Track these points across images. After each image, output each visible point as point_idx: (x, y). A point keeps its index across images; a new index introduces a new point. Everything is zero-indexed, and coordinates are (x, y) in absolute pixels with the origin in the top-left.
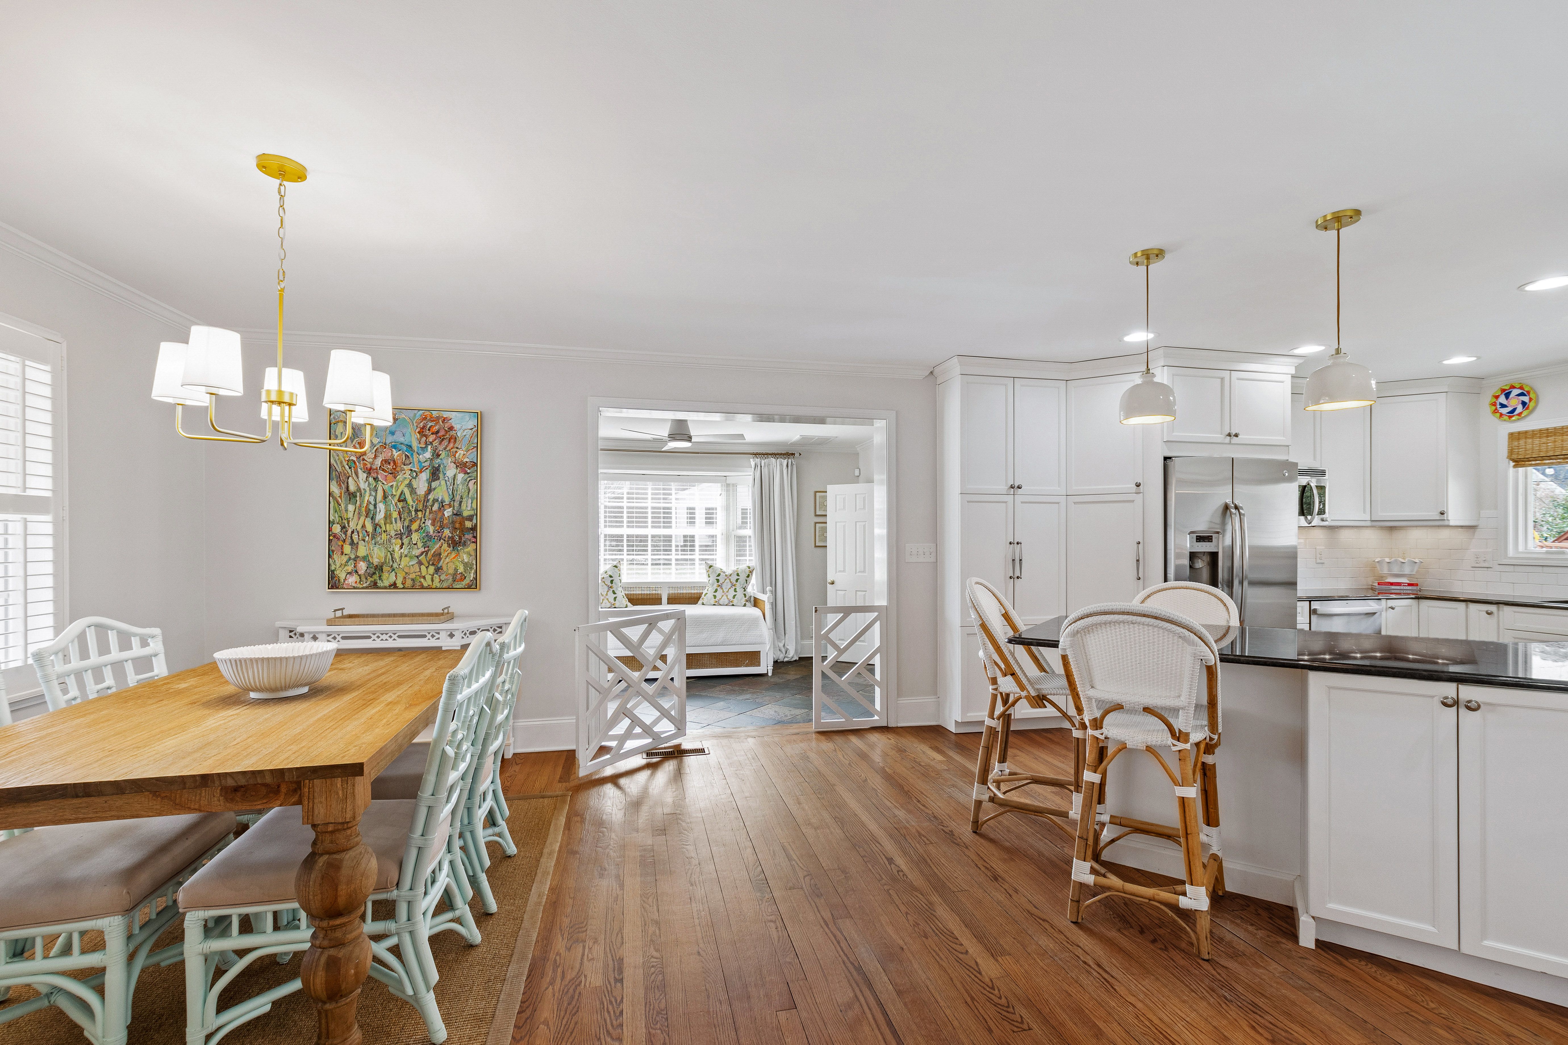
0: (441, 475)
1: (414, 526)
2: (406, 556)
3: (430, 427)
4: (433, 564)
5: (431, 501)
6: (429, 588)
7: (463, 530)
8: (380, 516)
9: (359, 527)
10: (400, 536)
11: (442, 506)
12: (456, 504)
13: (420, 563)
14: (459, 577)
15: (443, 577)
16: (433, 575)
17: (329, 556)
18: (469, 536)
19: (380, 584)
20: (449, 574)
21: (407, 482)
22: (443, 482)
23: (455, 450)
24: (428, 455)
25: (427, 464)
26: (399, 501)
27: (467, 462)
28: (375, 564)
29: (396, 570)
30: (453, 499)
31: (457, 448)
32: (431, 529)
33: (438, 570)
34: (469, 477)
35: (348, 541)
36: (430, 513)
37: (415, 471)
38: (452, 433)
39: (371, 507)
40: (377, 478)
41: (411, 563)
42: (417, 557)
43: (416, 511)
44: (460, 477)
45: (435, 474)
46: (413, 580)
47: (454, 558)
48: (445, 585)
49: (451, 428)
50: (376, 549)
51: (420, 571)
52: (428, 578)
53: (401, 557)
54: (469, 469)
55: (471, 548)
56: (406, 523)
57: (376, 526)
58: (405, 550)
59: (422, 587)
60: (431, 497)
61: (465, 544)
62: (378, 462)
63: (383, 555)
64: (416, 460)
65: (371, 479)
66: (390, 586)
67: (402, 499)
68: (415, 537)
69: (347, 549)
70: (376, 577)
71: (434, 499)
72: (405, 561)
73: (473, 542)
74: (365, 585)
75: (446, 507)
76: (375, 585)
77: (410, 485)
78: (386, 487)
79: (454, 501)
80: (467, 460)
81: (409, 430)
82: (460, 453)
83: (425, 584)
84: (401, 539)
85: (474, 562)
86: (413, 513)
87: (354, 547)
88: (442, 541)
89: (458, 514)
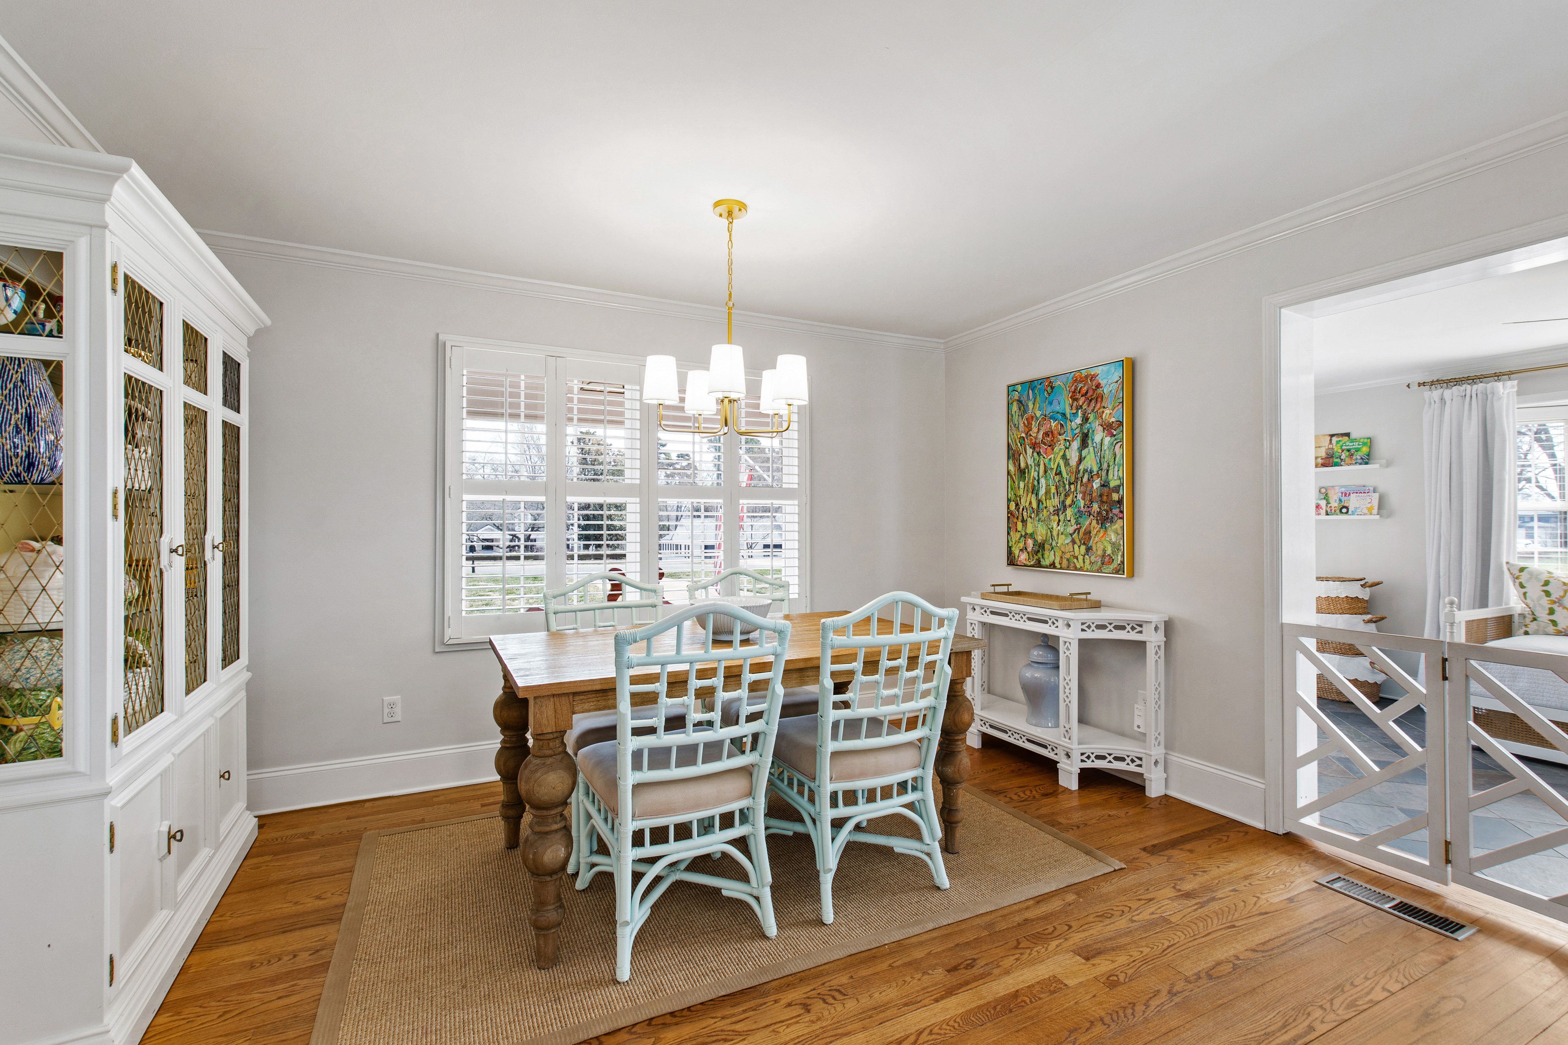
0: (1090, 442)
1: (1068, 502)
2: (1062, 534)
3: (1080, 389)
4: (1084, 544)
5: (1081, 471)
6: (1081, 569)
8: (1042, 492)
9: (1027, 504)
10: (1057, 512)
11: (1091, 477)
12: (1104, 473)
13: (1074, 542)
14: (1107, 559)
15: (1093, 559)
16: (1084, 556)
17: (1008, 533)
19: (1043, 563)
20: (1099, 556)
21: (1061, 453)
22: (1091, 449)
23: (1102, 410)
24: (1079, 421)
25: (1078, 431)
26: (1056, 474)
27: (1113, 422)
28: (1039, 541)
29: (1055, 548)
30: (1101, 468)
31: (1104, 407)
32: (1082, 504)
33: (1089, 549)
34: (1116, 439)
35: (1020, 518)
36: (1081, 486)
37: (1068, 440)
38: (1099, 391)
39: (1036, 483)
40: (1040, 452)
41: (1067, 542)
42: (1071, 535)
43: (1070, 484)
44: (1107, 440)
45: (1085, 441)
46: (1068, 560)
47: (1102, 537)
48: (1095, 567)
49: (1098, 386)
50: (1039, 526)
51: (1074, 551)
52: (1081, 558)
53: (1058, 535)
54: (1115, 430)
55: (1118, 525)
56: (1062, 498)
57: (1039, 502)
58: (1061, 528)
59: (1076, 569)
60: (1081, 467)
61: (1112, 521)
62: (1040, 436)
63: (1044, 532)
64: (1069, 427)
65: (1035, 454)
66: (1050, 565)
67: (1059, 473)
68: (1069, 512)
69: (1020, 525)
70: (1040, 555)
71: (1084, 470)
72: (1061, 540)
73: (1120, 518)
74: (1032, 563)
75: (1095, 477)
76: (1038, 564)
77: (1064, 457)
78: (1046, 461)
79: (1102, 470)
80: (1113, 420)
81: (1063, 397)
82: (1107, 413)
83: (1078, 566)
84: (1058, 515)
85: (1121, 543)
86: (1067, 486)
87: (1024, 524)
88: (1091, 517)
89: (1105, 485)
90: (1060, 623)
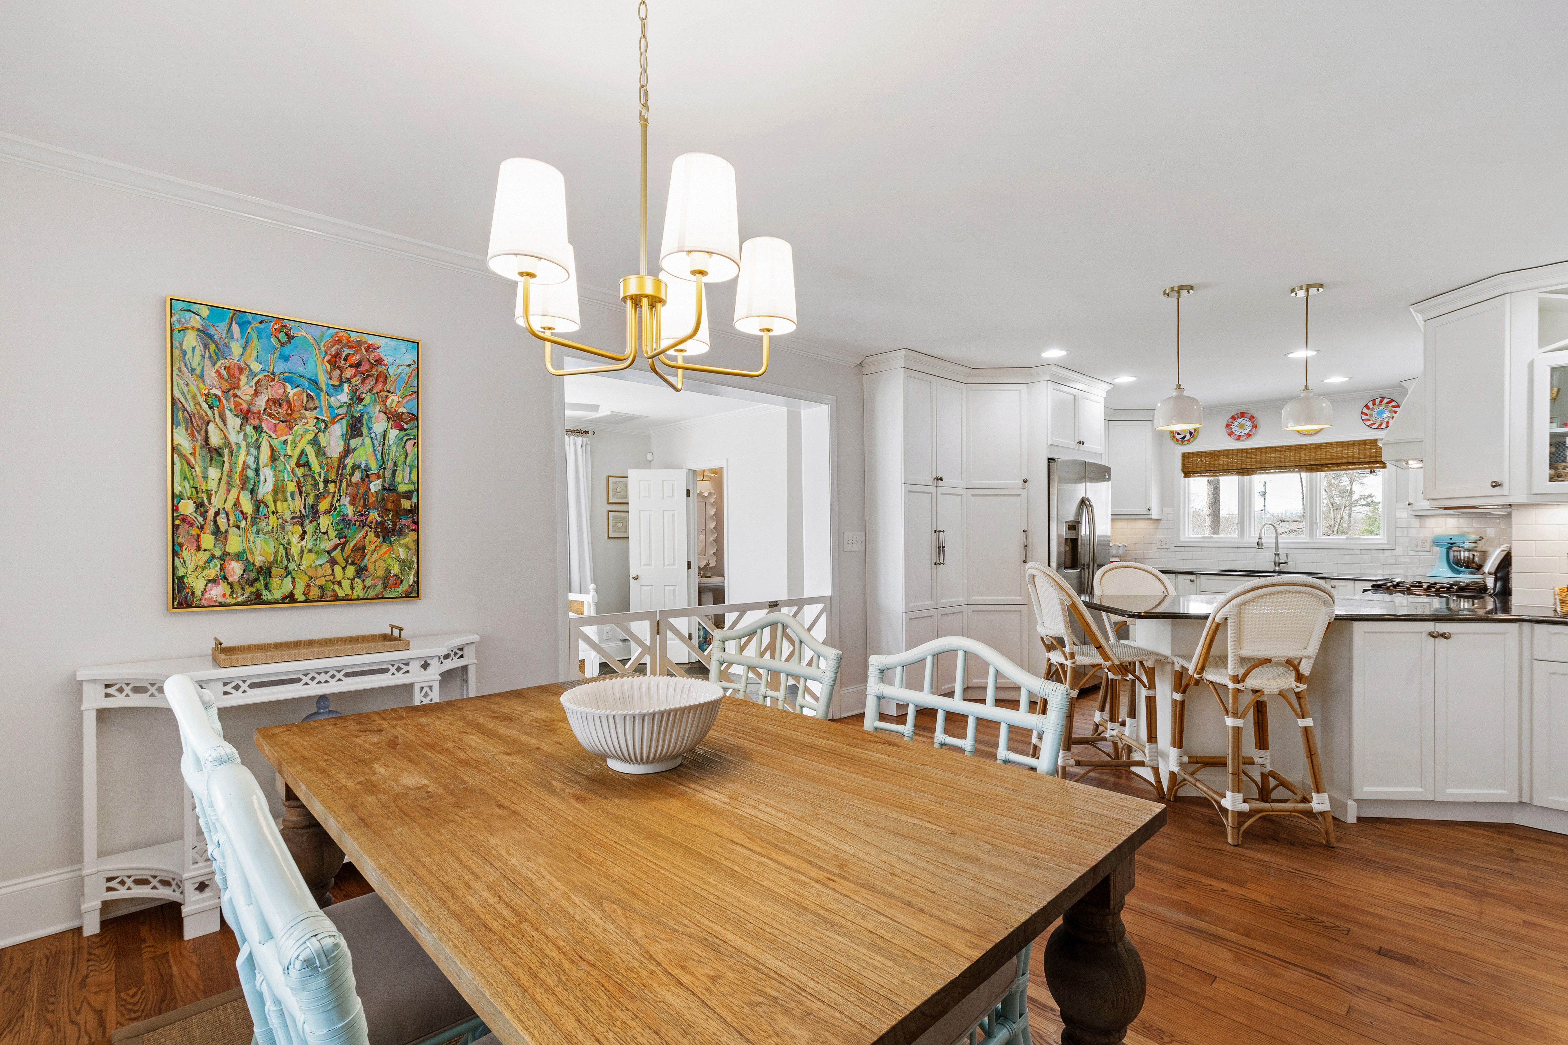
0: (365, 430)
1: (323, 506)
2: (310, 551)
3: (347, 356)
4: (353, 563)
5: (349, 467)
6: (347, 599)
7: (399, 513)
8: (265, 490)
9: (229, 506)
10: (300, 519)
11: (367, 477)
12: (388, 474)
13: (333, 562)
14: (392, 580)
16: (352, 580)
17: (175, 553)
18: (406, 521)
19: (266, 596)
20: (379, 577)
21: (310, 436)
22: (368, 441)
23: (385, 393)
24: (344, 396)
25: (342, 411)
26: (298, 465)
27: (403, 413)
28: (258, 564)
29: (294, 573)
30: (383, 467)
31: (389, 391)
32: (350, 511)
33: (361, 571)
34: (407, 435)
35: (210, 527)
36: (348, 486)
37: (323, 421)
38: (382, 368)
39: (251, 473)
40: (260, 427)
41: (317, 563)
42: (329, 552)
43: (326, 482)
44: (393, 434)
45: (355, 428)
46: (321, 588)
47: (385, 553)
48: (372, 593)
49: (379, 361)
50: (258, 540)
51: (333, 574)
52: (346, 584)
53: (302, 553)
54: (406, 423)
55: (409, 538)
56: (310, 500)
57: (258, 504)
58: (308, 543)
59: (336, 598)
60: (349, 461)
61: (400, 533)
62: (261, 402)
63: (271, 550)
64: (324, 403)
65: (249, 429)
66: (284, 598)
67: (303, 463)
68: (324, 522)
69: (207, 540)
70: (260, 585)
71: (354, 465)
72: (308, 560)
73: (413, 530)
74: (240, 599)
75: (372, 478)
76: (257, 599)
77: (315, 442)
78: (276, 443)
79: (384, 469)
80: (404, 410)
81: (314, 356)
82: (393, 400)
83: (341, 594)
84: (302, 525)
85: (415, 559)
86: (321, 485)
87: (221, 538)
88: (366, 528)
89: (390, 488)
90: (415, 666)
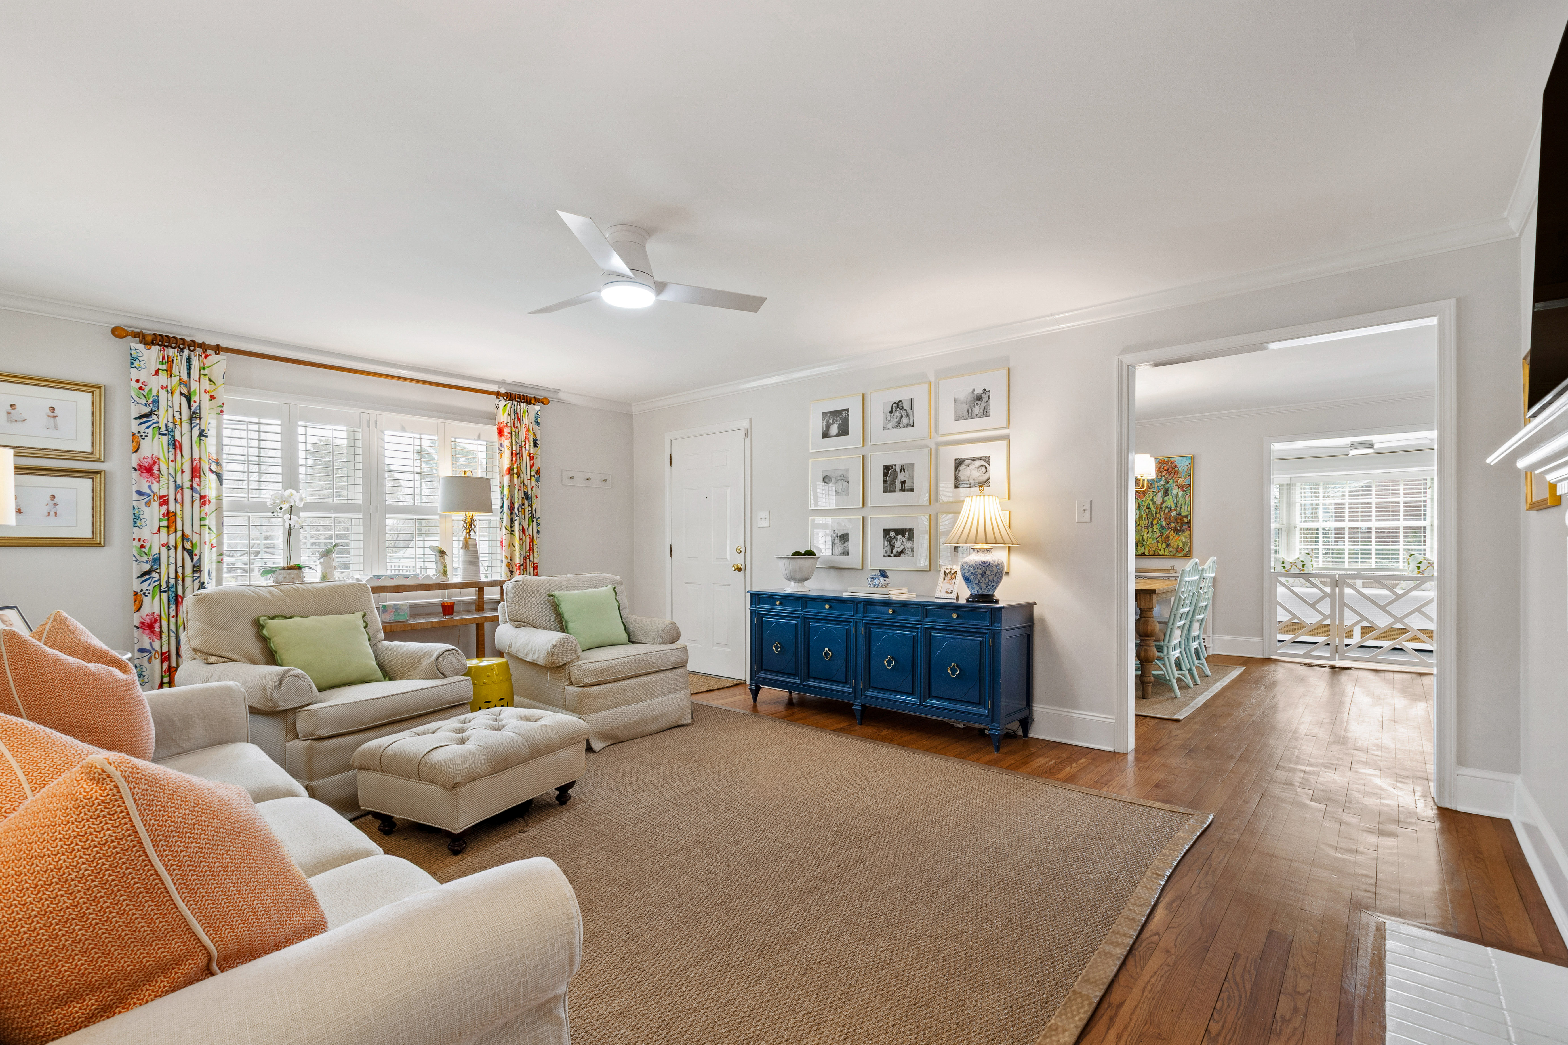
0: (1170, 493)
1: (1155, 522)
2: (1150, 538)
3: (1164, 467)
4: (1165, 543)
5: (1164, 508)
6: (1163, 555)
7: (1183, 523)
10: (1147, 527)
11: (1170, 510)
12: (1178, 509)
13: (1158, 542)
14: (1180, 550)
15: (1170, 550)
16: (1165, 549)
18: (1185, 527)
20: (1174, 548)
21: (1151, 498)
22: (1171, 497)
24: (1162, 482)
25: (1162, 487)
30: (1176, 506)
31: (1179, 478)
32: (1164, 523)
33: (1168, 546)
34: (1186, 493)
36: (1163, 514)
37: (1155, 492)
38: (1176, 469)
41: (1153, 542)
42: (1156, 539)
43: (1156, 513)
44: (1181, 493)
45: (1166, 493)
46: (1154, 551)
47: (1177, 539)
48: (1172, 554)
49: (1176, 467)
51: (1158, 546)
52: (1162, 550)
53: (1148, 539)
54: (1186, 489)
55: (1187, 533)
56: (1151, 520)
58: (1150, 535)
59: (1159, 555)
60: (1164, 506)
61: (1183, 531)
64: (1156, 486)
66: (1141, 554)
67: (1148, 508)
68: (1155, 528)
71: (1166, 507)
72: (1150, 541)
73: (1188, 530)
75: (1172, 511)
77: (1152, 500)
78: (1140, 501)
80: (1185, 484)
82: (1181, 480)
83: (1161, 554)
84: (1148, 529)
85: (1189, 541)
86: (1154, 515)
88: (1170, 530)
89: (1179, 514)
